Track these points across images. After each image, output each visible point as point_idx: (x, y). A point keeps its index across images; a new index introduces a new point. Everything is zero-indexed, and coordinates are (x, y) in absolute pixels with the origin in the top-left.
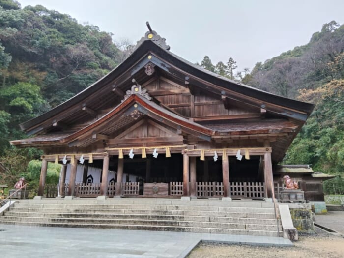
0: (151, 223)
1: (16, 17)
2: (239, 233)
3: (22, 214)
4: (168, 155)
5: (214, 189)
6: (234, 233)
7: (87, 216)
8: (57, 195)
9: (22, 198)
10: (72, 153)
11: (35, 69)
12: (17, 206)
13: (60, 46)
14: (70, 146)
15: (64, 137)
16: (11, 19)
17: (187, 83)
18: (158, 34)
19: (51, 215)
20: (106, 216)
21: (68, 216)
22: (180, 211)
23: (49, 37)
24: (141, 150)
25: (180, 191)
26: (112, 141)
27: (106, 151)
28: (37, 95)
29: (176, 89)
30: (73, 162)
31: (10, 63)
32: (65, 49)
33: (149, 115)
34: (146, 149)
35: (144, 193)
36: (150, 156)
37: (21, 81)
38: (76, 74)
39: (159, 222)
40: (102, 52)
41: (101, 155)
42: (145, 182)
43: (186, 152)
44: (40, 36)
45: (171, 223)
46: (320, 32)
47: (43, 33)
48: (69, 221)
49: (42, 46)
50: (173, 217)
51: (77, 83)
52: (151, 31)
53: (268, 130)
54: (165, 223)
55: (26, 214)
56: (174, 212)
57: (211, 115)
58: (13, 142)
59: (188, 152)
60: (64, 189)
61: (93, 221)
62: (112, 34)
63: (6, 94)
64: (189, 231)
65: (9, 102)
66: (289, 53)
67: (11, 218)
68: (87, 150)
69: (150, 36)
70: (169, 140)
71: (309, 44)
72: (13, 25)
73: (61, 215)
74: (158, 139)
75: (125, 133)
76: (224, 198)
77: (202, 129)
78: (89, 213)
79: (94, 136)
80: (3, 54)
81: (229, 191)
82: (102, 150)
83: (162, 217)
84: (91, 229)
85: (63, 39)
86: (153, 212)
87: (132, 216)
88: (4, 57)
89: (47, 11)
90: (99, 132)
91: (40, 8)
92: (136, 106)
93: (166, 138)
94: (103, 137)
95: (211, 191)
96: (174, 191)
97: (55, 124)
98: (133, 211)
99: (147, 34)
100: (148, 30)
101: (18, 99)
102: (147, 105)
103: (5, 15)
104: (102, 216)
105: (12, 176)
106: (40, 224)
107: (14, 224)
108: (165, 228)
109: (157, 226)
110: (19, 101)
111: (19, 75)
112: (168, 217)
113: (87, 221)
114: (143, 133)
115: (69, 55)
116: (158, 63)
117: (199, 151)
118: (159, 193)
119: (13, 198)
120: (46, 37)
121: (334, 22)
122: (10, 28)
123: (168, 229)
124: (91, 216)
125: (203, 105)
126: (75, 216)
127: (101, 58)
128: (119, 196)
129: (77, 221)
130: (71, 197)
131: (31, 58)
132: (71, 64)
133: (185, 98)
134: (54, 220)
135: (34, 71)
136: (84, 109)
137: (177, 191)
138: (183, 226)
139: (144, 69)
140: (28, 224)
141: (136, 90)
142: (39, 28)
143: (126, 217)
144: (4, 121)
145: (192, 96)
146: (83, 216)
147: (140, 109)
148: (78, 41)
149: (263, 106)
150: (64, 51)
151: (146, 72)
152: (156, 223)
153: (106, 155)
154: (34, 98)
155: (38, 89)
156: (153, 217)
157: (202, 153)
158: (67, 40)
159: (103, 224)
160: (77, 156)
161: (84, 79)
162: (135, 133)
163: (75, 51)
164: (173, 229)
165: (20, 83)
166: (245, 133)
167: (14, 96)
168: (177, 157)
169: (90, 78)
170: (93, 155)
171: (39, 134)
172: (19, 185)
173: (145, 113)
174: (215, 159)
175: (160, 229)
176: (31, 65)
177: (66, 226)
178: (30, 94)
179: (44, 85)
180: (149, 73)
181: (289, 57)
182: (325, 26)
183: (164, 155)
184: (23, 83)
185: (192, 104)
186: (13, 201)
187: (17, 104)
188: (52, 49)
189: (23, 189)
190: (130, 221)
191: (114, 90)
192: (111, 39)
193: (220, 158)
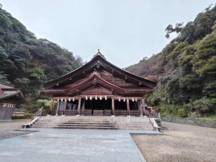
0: (103, 126)
1: (36, 42)
2: (139, 129)
3: (44, 123)
4: (106, 99)
5: (121, 112)
6: (137, 129)
7: (75, 123)
8: (56, 114)
9: (42, 116)
10: (65, 97)
11: (42, 62)
12: (40, 119)
13: (53, 55)
14: (66, 94)
15: (65, 90)
16: (33, 42)
17: (113, 72)
18: (102, 54)
19: (58, 123)
20: (83, 123)
21: (66, 123)
22: (114, 121)
23: (49, 51)
24: (95, 96)
25: (108, 113)
26: (83, 93)
27: (80, 96)
28: (42, 73)
29: (107, 74)
30: (66, 100)
31: (32, 59)
32: (55, 56)
33: (100, 83)
34: (97, 96)
35: (94, 114)
36: (98, 99)
37: (36, 67)
38: (59, 66)
39: (107, 126)
40: (69, 59)
41: (78, 98)
42: (94, 110)
43: (113, 98)
44: (45, 50)
45: (112, 126)
46: (142, 60)
47: (46, 49)
48: (67, 126)
49: (46, 54)
50: (112, 124)
51: (59, 69)
52: (99, 53)
53: (145, 91)
54: (109, 126)
55: (46, 123)
56: (111, 122)
57: (120, 84)
58: (40, 92)
59: (114, 98)
60: (59, 112)
61: (78, 126)
62: (73, 53)
63: (29, 71)
64: (120, 129)
65: (30, 75)
66: (133, 66)
67: (38, 125)
68: (72, 96)
69: (99, 54)
70: (106, 93)
71: (139, 64)
72: (34, 44)
73: (63, 123)
74: (102, 92)
75: (88, 89)
76: (128, 116)
77: (122, 90)
78: (75, 122)
79: (77, 90)
80: (29, 55)
81: (130, 113)
82: (79, 96)
83: (107, 124)
84: (78, 129)
85: (54, 52)
86: (103, 122)
87: (94, 124)
88: (29, 57)
89: (49, 41)
90: (79, 89)
91: (46, 40)
92: (95, 79)
93: (105, 92)
94: (80, 91)
95: (120, 113)
96: (106, 113)
97: (57, 85)
98: (94, 121)
99: (98, 53)
100: (98, 52)
101: (34, 74)
102: (100, 79)
103: (31, 40)
104: (81, 123)
105: (28, 106)
106: (54, 128)
107: (40, 127)
108: (110, 128)
109: (106, 128)
110: (35, 75)
111: (35, 64)
112: (110, 124)
113: (75, 126)
114: (96, 90)
115: (57, 59)
116: (102, 64)
117: (118, 98)
118: (100, 114)
119: (39, 116)
120: (48, 51)
121: (147, 57)
122: (33, 46)
123: (111, 129)
124: (76, 123)
125: (117, 80)
126: (69, 123)
127: (69, 61)
128: (83, 115)
129: (71, 126)
130: (64, 115)
131: (40, 58)
132: (57, 62)
133: (110, 78)
134: (60, 125)
135: (42, 63)
136: (71, 79)
137: (107, 113)
138: (117, 127)
139: (96, 66)
140: (47, 128)
141: (95, 73)
142: (45, 47)
143: (92, 124)
144: (27, 83)
145: (113, 77)
146: (73, 123)
147: (97, 81)
148: (60, 54)
149: (140, 82)
150: (55, 57)
151: (97, 67)
152: (105, 126)
153: (80, 98)
154: (41, 74)
155: (43, 71)
156: (103, 124)
157: (120, 99)
158: (56, 53)
159: (83, 127)
160: (68, 98)
161: (61, 68)
162: (92, 90)
163: (59, 57)
164: (113, 129)
165: (35, 68)
166: (137, 91)
167: (32, 73)
168: (109, 100)
169: (64, 68)
170: (75, 98)
171: (49, 89)
172: (41, 110)
173: (99, 82)
174: (124, 101)
175: (107, 129)
176: (40, 61)
177: (66, 128)
178: (39, 72)
179: (45, 69)
180: (98, 67)
181: (133, 67)
182: (144, 58)
183: (105, 99)
184: (37, 68)
185: (113, 80)
186: (39, 117)
187: (33, 76)
188: (50, 56)
189: (43, 112)
190: (94, 126)
191: (84, 73)
192: (72, 55)
193: (126, 100)
